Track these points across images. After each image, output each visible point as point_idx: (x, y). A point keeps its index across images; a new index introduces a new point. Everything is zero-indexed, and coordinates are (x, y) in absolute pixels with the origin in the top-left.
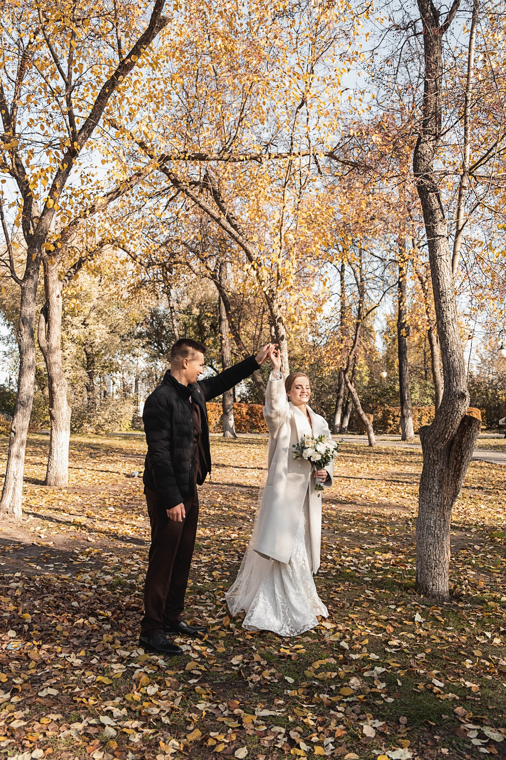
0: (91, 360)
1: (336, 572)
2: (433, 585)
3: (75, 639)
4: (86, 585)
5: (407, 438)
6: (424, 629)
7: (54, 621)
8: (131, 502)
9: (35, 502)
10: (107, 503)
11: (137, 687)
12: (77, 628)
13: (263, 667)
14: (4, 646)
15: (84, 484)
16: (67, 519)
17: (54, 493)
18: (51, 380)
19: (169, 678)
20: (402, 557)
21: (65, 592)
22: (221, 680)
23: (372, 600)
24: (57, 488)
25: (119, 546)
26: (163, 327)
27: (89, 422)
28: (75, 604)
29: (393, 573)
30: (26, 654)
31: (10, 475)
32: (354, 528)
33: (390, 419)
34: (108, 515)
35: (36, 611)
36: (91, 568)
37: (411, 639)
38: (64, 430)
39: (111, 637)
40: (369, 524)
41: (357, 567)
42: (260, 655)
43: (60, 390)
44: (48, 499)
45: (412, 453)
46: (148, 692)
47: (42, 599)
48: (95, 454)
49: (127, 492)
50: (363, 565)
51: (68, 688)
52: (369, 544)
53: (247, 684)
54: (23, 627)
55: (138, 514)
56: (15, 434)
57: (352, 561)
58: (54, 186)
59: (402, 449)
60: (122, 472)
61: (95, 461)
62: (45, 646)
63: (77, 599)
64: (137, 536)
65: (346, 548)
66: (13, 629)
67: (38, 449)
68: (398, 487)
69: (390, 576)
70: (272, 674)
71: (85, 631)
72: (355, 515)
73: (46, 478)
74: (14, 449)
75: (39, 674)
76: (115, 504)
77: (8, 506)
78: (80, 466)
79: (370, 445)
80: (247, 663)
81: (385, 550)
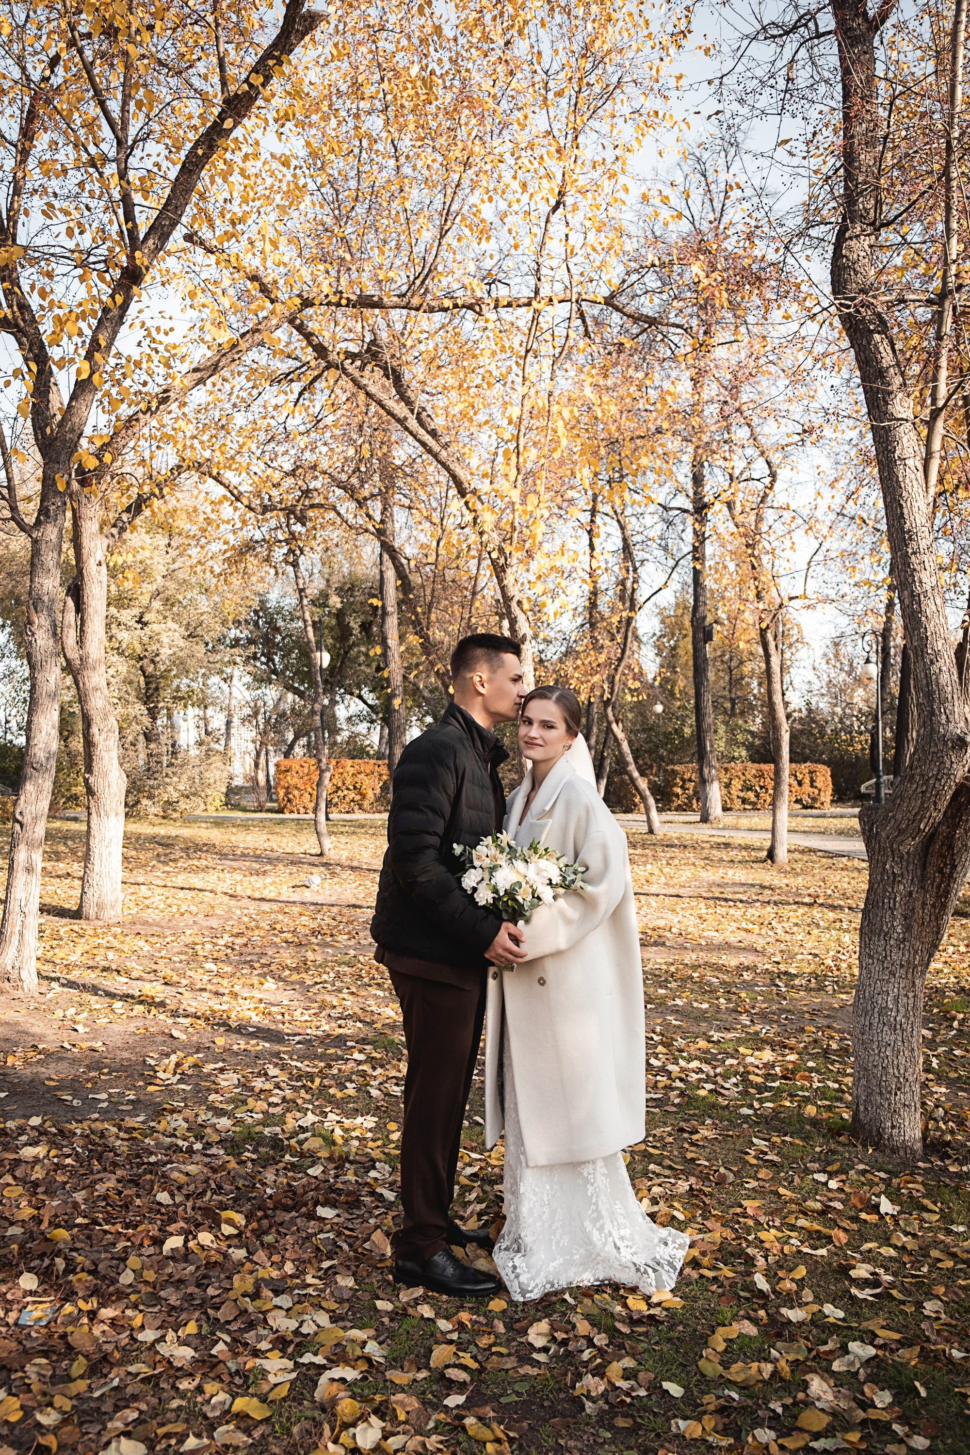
0: (153, 686)
1: (679, 1096)
2: (893, 1127)
3: (170, 1290)
4: (180, 1143)
5: (711, 818)
6: (906, 1234)
7: (121, 1245)
8: (244, 950)
9: (62, 955)
10: (200, 953)
11: (332, 1430)
12: (172, 1258)
13: (601, 1351)
14: (12, 1318)
15: (151, 915)
16: (125, 990)
17: (96, 935)
18: (87, 721)
19: (400, 1396)
20: (793, 1057)
21: (139, 1165)
22: (518, 1394)
23: (773, 1164)
24: (101, 923)
25: (235, 1047)
26: (277, 630)
27: (151, 797)
28: (163, 1197)
29: (792, 1096)
30: (64, 1337)
31: (14, 906)
32: (680, 997)
33: (676, 785)
34: (206, 978)
35: (79, 1220)
36: (184, 1100)
37: (891, 1258)
38: (112, 814)
39: (250, 1280)
40: (706, 990)
41: (715, 1083)
42: (587, 1317)
43: (105, 740)
44: (87, 947)
45: (727, 845)
46: (360, 1442)
47: (91, 1186)
48: (166, 855)
49: (236, 931)
50: (726, 1078)
51: (168, 1436)
52: (719, 1029)
53: (577, 1404)
54: (52, 1264)
55: (264, 976)
56: (22, 826)
57: (701, 1071)
58: (95, 341)
59: (706, 839)
60: (219, 890)
61: (167, 869)
62: (107, 1313)
63: (166, 1184)
64: (266, 1023)
65: (680, 1042)
66: (30, 1270)
67: (61, 848)
68: (731, 911)
69: (788, 1104)
70: (628, 1375)
71: (192, 1268)
72: (672, 969)
73: (81, 906)
74: (21, 856)
75: (97, 1394)
76: (216, 955)
77: (9, 968)
78: (141, 880)
79: (651, 831)
80: (564, 1343)
81: (758, 1043)
